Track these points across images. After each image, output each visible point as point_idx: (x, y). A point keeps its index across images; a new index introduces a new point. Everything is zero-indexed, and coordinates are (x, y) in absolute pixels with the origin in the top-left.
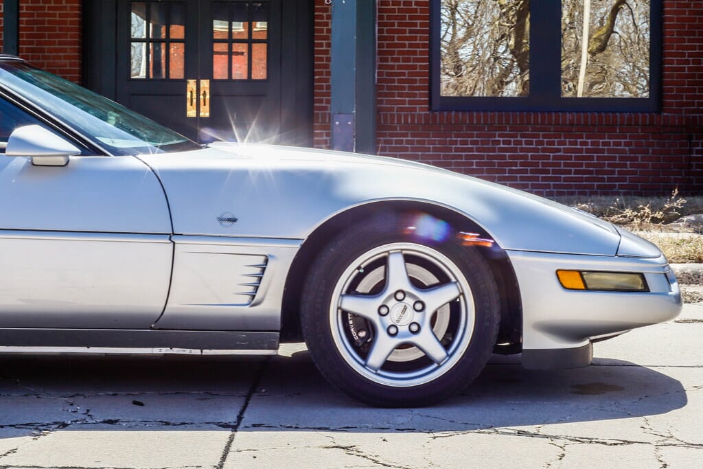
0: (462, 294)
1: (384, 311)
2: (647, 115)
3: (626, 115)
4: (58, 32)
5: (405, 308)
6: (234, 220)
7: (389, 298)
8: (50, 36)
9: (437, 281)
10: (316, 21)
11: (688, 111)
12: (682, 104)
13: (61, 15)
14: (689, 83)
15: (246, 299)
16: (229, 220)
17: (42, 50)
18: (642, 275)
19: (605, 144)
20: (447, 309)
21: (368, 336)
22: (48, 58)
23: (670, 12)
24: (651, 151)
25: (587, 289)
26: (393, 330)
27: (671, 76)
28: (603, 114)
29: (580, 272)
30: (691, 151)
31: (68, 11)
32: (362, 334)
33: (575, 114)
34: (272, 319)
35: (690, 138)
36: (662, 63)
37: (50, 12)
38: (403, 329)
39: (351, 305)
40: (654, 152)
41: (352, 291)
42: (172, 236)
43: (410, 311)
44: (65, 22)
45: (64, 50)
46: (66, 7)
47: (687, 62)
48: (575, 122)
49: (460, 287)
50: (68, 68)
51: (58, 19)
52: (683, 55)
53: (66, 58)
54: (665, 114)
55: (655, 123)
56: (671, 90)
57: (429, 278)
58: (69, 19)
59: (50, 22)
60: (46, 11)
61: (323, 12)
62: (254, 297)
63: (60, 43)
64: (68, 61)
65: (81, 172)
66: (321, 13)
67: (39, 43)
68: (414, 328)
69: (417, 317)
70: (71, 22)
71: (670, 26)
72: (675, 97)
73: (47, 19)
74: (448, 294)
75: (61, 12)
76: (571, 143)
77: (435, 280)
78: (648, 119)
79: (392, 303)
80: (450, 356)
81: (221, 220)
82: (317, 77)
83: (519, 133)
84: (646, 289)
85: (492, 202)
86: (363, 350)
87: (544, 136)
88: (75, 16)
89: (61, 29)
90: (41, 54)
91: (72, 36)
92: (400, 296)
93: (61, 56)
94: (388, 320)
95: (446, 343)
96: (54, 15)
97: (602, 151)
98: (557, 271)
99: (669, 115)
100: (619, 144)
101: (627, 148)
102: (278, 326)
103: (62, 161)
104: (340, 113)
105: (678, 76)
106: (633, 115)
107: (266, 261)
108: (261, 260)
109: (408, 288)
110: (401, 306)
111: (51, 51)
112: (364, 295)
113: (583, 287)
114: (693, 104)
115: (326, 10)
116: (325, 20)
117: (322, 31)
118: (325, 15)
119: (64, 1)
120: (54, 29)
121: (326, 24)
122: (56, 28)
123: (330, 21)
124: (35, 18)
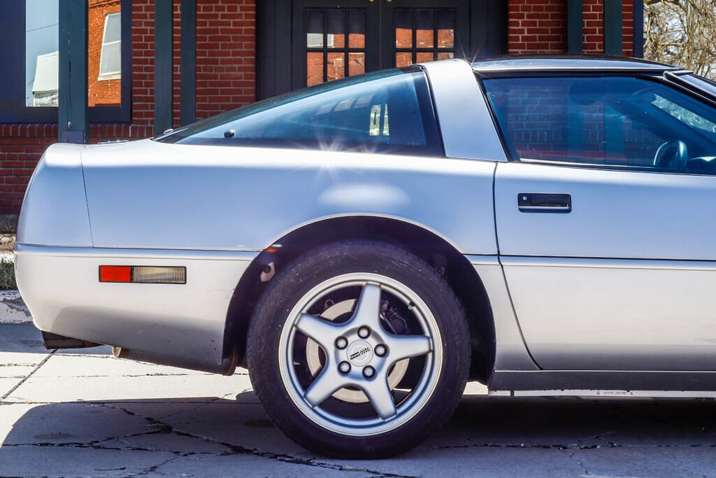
4: (232, 42)
8: (224, 46)
10: (511, 28)
13: (235, 24)
17: (216, 62)
22: (222, 70)
31: (244, 19)
37: (224, 20)
44: (240, 31)
45: (239, 61)
46: (241, 14)
50: (243, 80)
51: (232, 27)
53: (240, 69)
58: (244, 28)
59: (223, 31)
60: (219, 19)
61: (518, 18)
63: (235, 54)
64: (243, 73)
66: (516, 20)
67: (211, 54)
70: (247, 32)
73: (220, 27)
75: (235, 20)
88: (251, 23)
89: (235, 39)
90: (214, 66)
91: (247, 46)
93: (235, 68)
96: (228, 24)
111: (223, 62)
115: (522, 16)
116: (520, 27)
117: (517, 38)
118: (520, 21)
119: (239, 9)
120: (228, 39)
121: (522, 31)
122: (230, 37)
123: (526, 28)
124: (208, 27)
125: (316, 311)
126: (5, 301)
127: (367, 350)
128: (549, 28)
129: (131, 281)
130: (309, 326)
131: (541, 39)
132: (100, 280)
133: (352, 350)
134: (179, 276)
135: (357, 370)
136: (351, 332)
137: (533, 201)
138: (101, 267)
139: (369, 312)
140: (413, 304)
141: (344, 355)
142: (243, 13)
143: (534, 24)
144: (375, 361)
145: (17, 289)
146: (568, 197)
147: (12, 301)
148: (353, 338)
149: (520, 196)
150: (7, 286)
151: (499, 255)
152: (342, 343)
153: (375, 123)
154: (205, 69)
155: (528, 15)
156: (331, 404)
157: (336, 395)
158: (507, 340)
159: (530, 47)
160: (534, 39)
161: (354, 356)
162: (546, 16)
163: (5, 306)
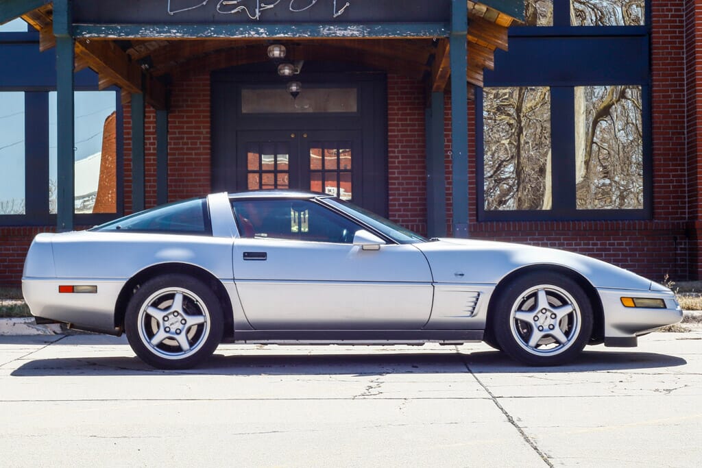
0: (575, 310)
1: (536, 319)
2: (642, 222)
3: (627, 222)
4: (194, 167)
5: (547, 317)
6: (462, 275)
7: (538, 312)
8: (188, 170)
9: (561, 304)
10: (389, 155)
11: (672, 219)
12: (669, 213)
13: (196, 154)
14: (674, 197)
15: (469, 313)
16: (460, 275)
17: (182, 181)
18: (663, 300)
19: (610, 244)
20: (567, 318)
21: (528, 331)
23: (658, 144)
24: (645, 249)
25: (636, 307)
26: (541, 328)
27: (660, 192)
28: (609, 222)
29: (632, 298)
30: (676, 249)
31: (202, 151)
32: (525, 331)
33: (587, 222)
34: (482, 323)
35: (675, 239)
36: (653, 182)
37: (188, 151)
38: (546, 327)
39: (520, 316)
40: (648, 250)
41: (519, 309)
42: (433, 283)
43: (549, 318)
44: (199, 159)
45: (199, 180)
46: (200, 147)
47: (672, 181)
48: (588, 228)
49: (574, 306)
51: (194, 156)
52: (669, 176)
53: (200, 186)
54: (656, 221)
55: (648, 228)
56: (660, 203)
57: (557, 302)
58: (202, 157)
59: (188, 159)
60: (185, 151)
62: (472, 313)
63: (196, 175)
64: (202, 188)
65: (386, 252)
66: (393, 149)
67: (179, 175)
68: (551, 327)
69: (552, 322)
70: (204, 159)
71: (659, 155)
72: (663, 208)
73: (185, 157)
74: (567, 310)
75: (196, 151)
76: (585, 244)
77: (560, 303)
78: (643, 225)
79: (540, 315)
80: (569, 341)
81: (456, 275)
82: (391, 198)
83: (545, 237)
84: (665, 307)
85: (587, 264)
86: (526, 338)
87: (564, 239)
88: (206, 154)
89: (196, 164)
90: (181, 184)
91: (205, 170)
92: (544, 311)
93: (197, 185)
94: (539, 323)
95: (567, 334)
96: (191, 154)
97: (609, 250)
98: (621, 298)
99: (659, 221)
100: (621, 244)
101: (627, 248)
102: (484, 327)
103: (377, 247)
104: (459, 223)
105: (666, 192)
106: (631, 222)
107: (479, 295)
108: (476, 294)
109: (548, 307)
110: (545, 316)
111: (188, 181)
112: (525, 311)
113: (633, 305)
114: (677, 213)
115: (397, 147)
116: (397, 155)
117: (394, 162)
118: (396, 150)
119: (198, 143)
120: (191, 164)
121: (397, 157)
122: (192, 164)
123: (400, 155)
124: (177, 156)
125: (155, 305)
126: (25, 323)
127: (177, 322)
128: (416, 155)
129: (73, 292)
130: (152, 311)
131: (411, 162)
132: (60, 292)
133: (170, 322)
134: (94, 290)
135: (173, 330)
136: (170, 314)
137: (250, 255)
138: (60, 287)
139: (178, 304)
140: (197, 301)
141: (167, 324)
142: (202, 146)
143: (406, 152)
144: (181, 326)
145: (23, 298)
146: (266, 253)
147: (29, 323)
148: (171, 317)
149: (244, 253)
150: (26, 315)
151: (234, 279)
152: (166, 319)
153: (295, 222)
154: (175, 186)
155: (401, 146)
156: (161, 346)
157: (164, 342)
158: (238, 316)
159: (403, 168)
160: (406, 162)
161: (171, 325)
162: (414, 146)
163: (25, 326)
